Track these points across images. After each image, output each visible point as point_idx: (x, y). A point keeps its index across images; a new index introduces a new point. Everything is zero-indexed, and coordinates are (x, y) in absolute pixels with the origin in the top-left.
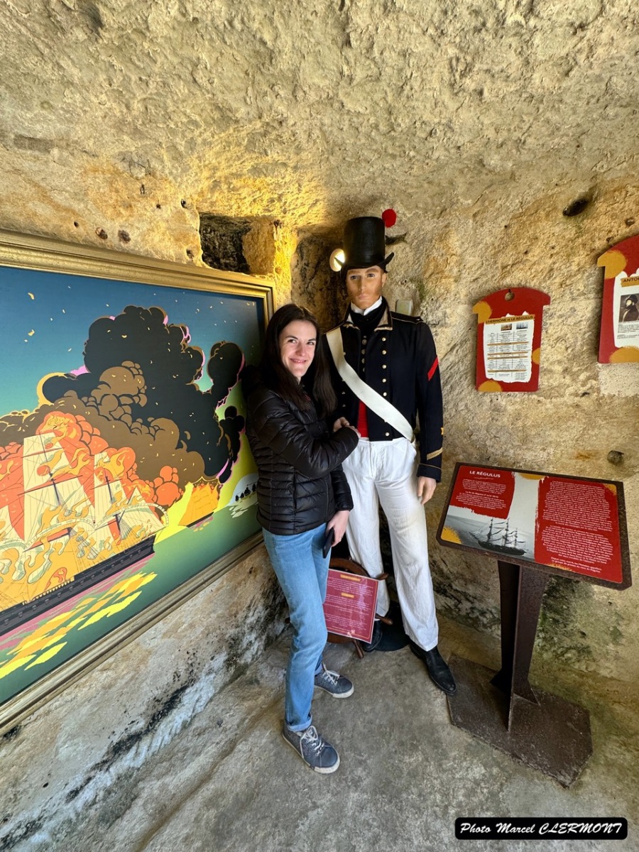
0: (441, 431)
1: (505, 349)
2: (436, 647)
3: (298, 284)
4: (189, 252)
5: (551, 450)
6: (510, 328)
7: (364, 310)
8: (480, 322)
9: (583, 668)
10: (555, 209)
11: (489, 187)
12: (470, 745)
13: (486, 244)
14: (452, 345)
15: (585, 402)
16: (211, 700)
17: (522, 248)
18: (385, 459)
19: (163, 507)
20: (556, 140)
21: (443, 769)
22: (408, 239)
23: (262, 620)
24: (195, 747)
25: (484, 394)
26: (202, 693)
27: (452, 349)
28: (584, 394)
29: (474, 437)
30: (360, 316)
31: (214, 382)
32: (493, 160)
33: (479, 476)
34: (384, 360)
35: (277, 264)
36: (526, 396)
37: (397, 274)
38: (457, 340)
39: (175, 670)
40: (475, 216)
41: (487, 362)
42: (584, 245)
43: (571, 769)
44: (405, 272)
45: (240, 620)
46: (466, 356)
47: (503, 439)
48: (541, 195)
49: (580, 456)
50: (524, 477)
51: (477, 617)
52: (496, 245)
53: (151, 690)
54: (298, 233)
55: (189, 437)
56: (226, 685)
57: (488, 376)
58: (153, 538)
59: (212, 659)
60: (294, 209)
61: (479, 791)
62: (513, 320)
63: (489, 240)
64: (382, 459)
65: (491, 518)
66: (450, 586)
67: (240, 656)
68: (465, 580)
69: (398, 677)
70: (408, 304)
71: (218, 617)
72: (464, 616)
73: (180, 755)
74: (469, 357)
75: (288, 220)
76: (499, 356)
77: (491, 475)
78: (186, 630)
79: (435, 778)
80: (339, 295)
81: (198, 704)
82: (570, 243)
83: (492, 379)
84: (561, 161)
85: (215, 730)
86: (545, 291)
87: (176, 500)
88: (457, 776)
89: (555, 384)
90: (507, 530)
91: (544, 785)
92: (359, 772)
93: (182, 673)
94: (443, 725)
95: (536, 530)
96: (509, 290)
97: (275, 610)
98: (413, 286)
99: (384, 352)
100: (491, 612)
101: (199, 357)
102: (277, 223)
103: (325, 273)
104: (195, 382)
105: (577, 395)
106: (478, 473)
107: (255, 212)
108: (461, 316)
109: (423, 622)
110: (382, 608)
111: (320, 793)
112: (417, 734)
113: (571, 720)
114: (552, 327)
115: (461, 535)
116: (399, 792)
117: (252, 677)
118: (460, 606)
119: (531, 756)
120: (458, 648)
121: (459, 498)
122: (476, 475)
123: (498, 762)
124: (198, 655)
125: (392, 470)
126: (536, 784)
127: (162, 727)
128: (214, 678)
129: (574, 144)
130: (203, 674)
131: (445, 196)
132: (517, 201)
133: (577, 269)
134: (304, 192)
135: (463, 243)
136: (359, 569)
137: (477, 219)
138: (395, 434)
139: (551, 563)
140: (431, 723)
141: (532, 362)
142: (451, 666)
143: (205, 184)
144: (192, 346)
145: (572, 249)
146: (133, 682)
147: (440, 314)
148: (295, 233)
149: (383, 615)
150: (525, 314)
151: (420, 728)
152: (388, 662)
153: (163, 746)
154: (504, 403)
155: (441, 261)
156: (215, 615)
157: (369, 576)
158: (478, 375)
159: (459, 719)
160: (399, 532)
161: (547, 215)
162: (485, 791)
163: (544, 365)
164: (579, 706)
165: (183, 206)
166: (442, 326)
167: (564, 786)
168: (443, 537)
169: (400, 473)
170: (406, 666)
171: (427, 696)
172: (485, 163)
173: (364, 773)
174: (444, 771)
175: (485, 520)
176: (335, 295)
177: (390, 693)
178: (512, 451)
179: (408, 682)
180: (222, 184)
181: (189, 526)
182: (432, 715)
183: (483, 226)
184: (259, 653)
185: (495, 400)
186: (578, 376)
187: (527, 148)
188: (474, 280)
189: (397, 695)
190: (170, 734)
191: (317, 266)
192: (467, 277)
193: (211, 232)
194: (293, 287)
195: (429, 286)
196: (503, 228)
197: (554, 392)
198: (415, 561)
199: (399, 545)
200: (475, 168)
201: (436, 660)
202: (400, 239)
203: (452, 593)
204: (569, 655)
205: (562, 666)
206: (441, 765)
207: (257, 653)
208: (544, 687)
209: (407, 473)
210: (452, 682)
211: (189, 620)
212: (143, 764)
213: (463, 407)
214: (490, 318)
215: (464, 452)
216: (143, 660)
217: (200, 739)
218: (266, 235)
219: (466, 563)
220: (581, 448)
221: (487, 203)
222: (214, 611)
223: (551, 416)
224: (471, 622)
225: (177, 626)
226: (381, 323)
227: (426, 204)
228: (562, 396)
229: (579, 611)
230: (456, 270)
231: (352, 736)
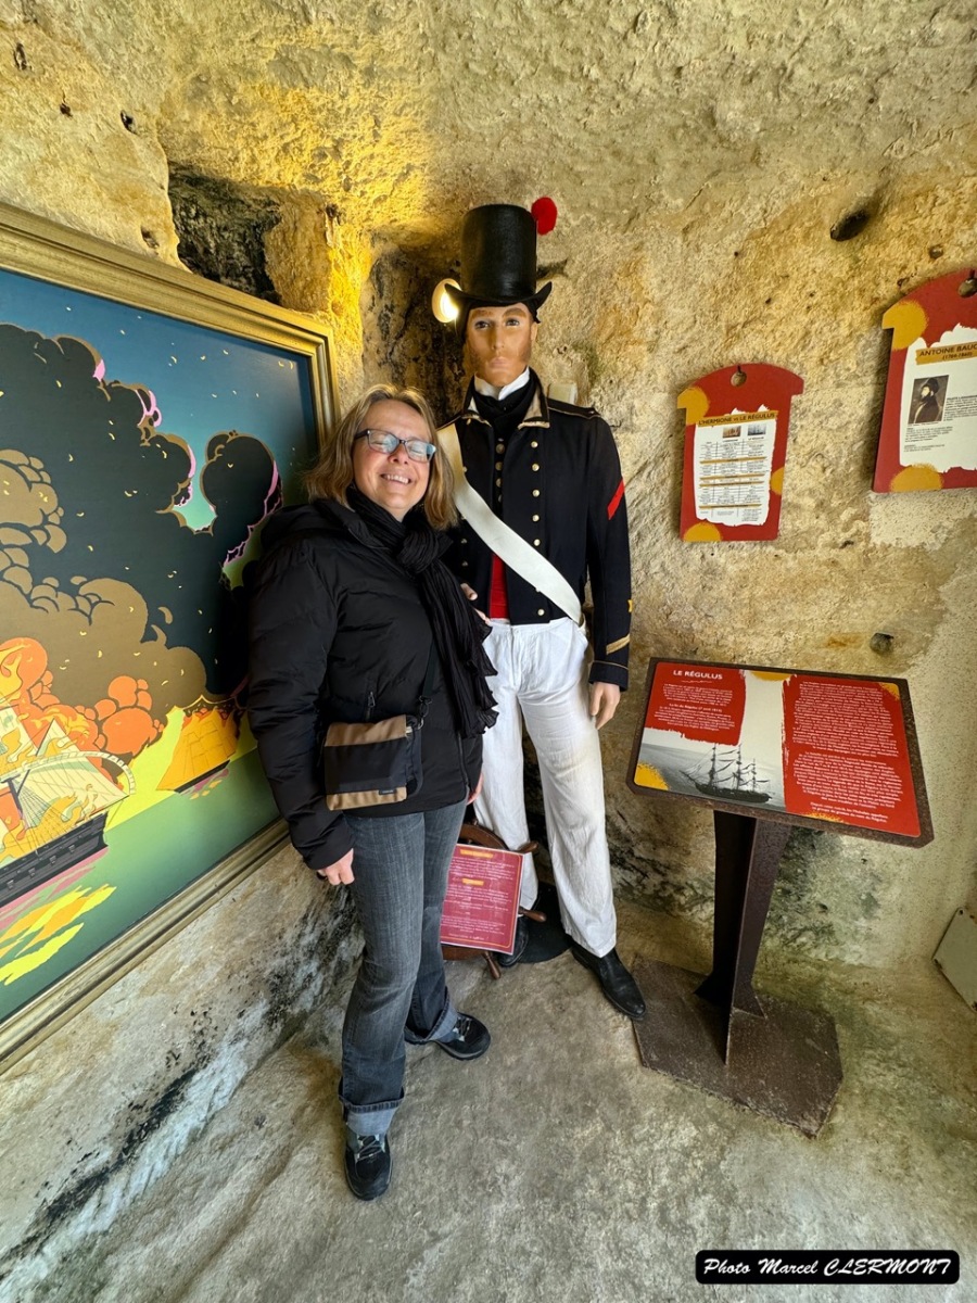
0: (628, 606)
1: (728, 470)
2: (614, 950)
3: (374, 343)
4: (146, 235)
5: (790, 635)
6: (737, 433)
7: (499, 389)
8: (688, 423)
9: (822, 956)
10: (820, 223)
11: (714, 174)
12: (673, 1094)
13: (703, 284)
14: (640, 464)
15: (847, 557)
16: (242, 1083)
17: (762, 293)
18: (537, 656)
19: (120, 757)
20: (840, 82)
21: (635, 1141)
22: (569, 270)
23: (329, 935)
24: (216, 1172)
25: (691, 546)
26: (224, 1076)
27: (640, 471)
28: (846, 543)
29: (673, 618)
30: (491, 401)
31: (217, 511)
32: (732, 110)
33: (688, 678)
34: (535, 479)
35: (334, 295)
36: (758, 548)
37: (551, 335)
38: (650, 455)
39: (169, 1047)
40: (685, 231)
41: (698, 492)
42: (862, 291)
43: (816, 1108)
44: (564, 331)
45: (289, 943)
46: (663, 482)
47: (719, 619)
48: (797, 198)
49: (833, 643)
50: (759, 676)
51: (671, 896)
52: (719, 286)
53: (119, 1094)
54: (373, 241)
55: (169, 619)
56: (268, 1054)
57: (700, 515)
58: (103, 819)
59: (241, 1015)
60: (365, 182)
61: (690, 1165)
62: (743, 419)
63: (707, 277)
64: (532, 656)
65: (713, 745)
66: (631, 852)
67: (291, 1002)
68: (654, 842)
69: (556, 1001)
70: (569, 390)
71: (249, 943)
72: (650, 896)
73: (187, 1191)
74: (669, 482)
75: (352, 206)
76: (718, 481)
77: (707, 675)
78: (186, 974)
79: (624, 1157)
80: (448, 373)
81: (219, 1095)
82: (840, 288)
83: (706, 520)
84: (837, 132)
85: (251, 1136)
86: (796, 370)
87: (149, 743)
88: (657, 1147)
89: (803, 528)
90: (739, 763)
91: (782, 1139)
92: (503, 1166)
93: (183, 1051)
94: (629, 1069)
95: (784, 761)
96: (739, 368)
97: (351, 916)
98: (577, 357)
99: (536, 467)
100: (692, 887)
101: (181, 459)
102: (332, 211)
103: (424, 329)
104: (176, 508)
105: (834, 546)
106: (687, 673)
107: (288, 177)
108: (657, 414)
109: (595, 913)
110: (528, 896)
111: (442, 1215)
112: (591, 1090)
113: (811, 1036)
114: (803, 433)
115: (666, 775)
116: (570, 1188)
117: (314, 1034)
118: (644, 881)
119: (760, 1098)
120: (643, 945)
121: (661, 715)
122: (683, 677)
123: (714, 1115)
124: (213, 1014)
125: (548, 673)
126: (770, 1139)
127: (149, 1149)
128: (246, 1046)
129: (865, 94)
130: (225, 1045)
131: (639, 187)
132: (758, 206)
133: (847, 332)
134: (384, 141)
135: (664, 281)
136: (491, 838)
137: (690, 237)
138: (554, 612)
139: (811, 811)
140: (611, 1069)
141: (771, 492)
142: (635, 975)
143: (175, 83)
144: (166, 433)
145: (841, 297)
146: (82, 1086)
147: (623, 409)
148: (366, 239)
149: (528, 907)
150: (763, 409)
151: (596, 1078)
152: (540, 979)
153: (152, 1180)
154: (722, 561)
155: (626, 313)
156: (243, 941)
157: (507, 848)
158: (682, 515)
159: (654, 1058)
160: (559, 776)
161: (806, 236)
162: (699, 1163)
163: (788, 497)
164: (819, 1011)
165: (127, 127)
166: (627, 429)
167: (809, 1135)
168: (638, 780)
169: (561, 678)
170: (568, 982)
171: (602, 1025)
172: (717, 117)
173: (513, 1168)
174: (637, 1142)
175: (704, 748)
176: (441, 372)
177: (546, 1029)
178: (731, 638)
179: (572, 1007)
180: (214, 92)
181: (180, 790)
182: (612, 1056)
183: (698, 250)
184: (325, 992)
185: (708, 556)
186: (839, 515)
187: (792, 89)
188: (680, 350)
189: (556, 1031)
190: (166, 1157)
191: (408, 314)
192: (668, 345)
193: (196, 217)
194: (366, 350)
195: (606, 357)
196: (732, 256)
197: (802, 541)
198: (585, 820)
199: (557, 797)
200: (696, 129)
201: (615, 969)
202: (558, 269)
203: (634, 862)
204: (803, 939)
205: (791, 956)
206: (630, 1134)
207: (321, 992)
208: (769, 990)
209: (573, 677)
210: (639, 1000)
211: (192, 957)
212: (116, 1221)
213: (657, 569)
214: (706, 415)
215: (657, 641)
216: (102, 1043)
217: (224, 1156)
218: (311, 233)
219: (656, 816)
220: (834, 630)
221: (707, 208)
222: (240, 935)
223: (792, 581)
224: (659, 902)
225: (169, 970)
226: (530, 415)
227: (605, 200)
228: (813, 548)
229: (819, 875)
230: (651, 330)
231: (490, 1109)
